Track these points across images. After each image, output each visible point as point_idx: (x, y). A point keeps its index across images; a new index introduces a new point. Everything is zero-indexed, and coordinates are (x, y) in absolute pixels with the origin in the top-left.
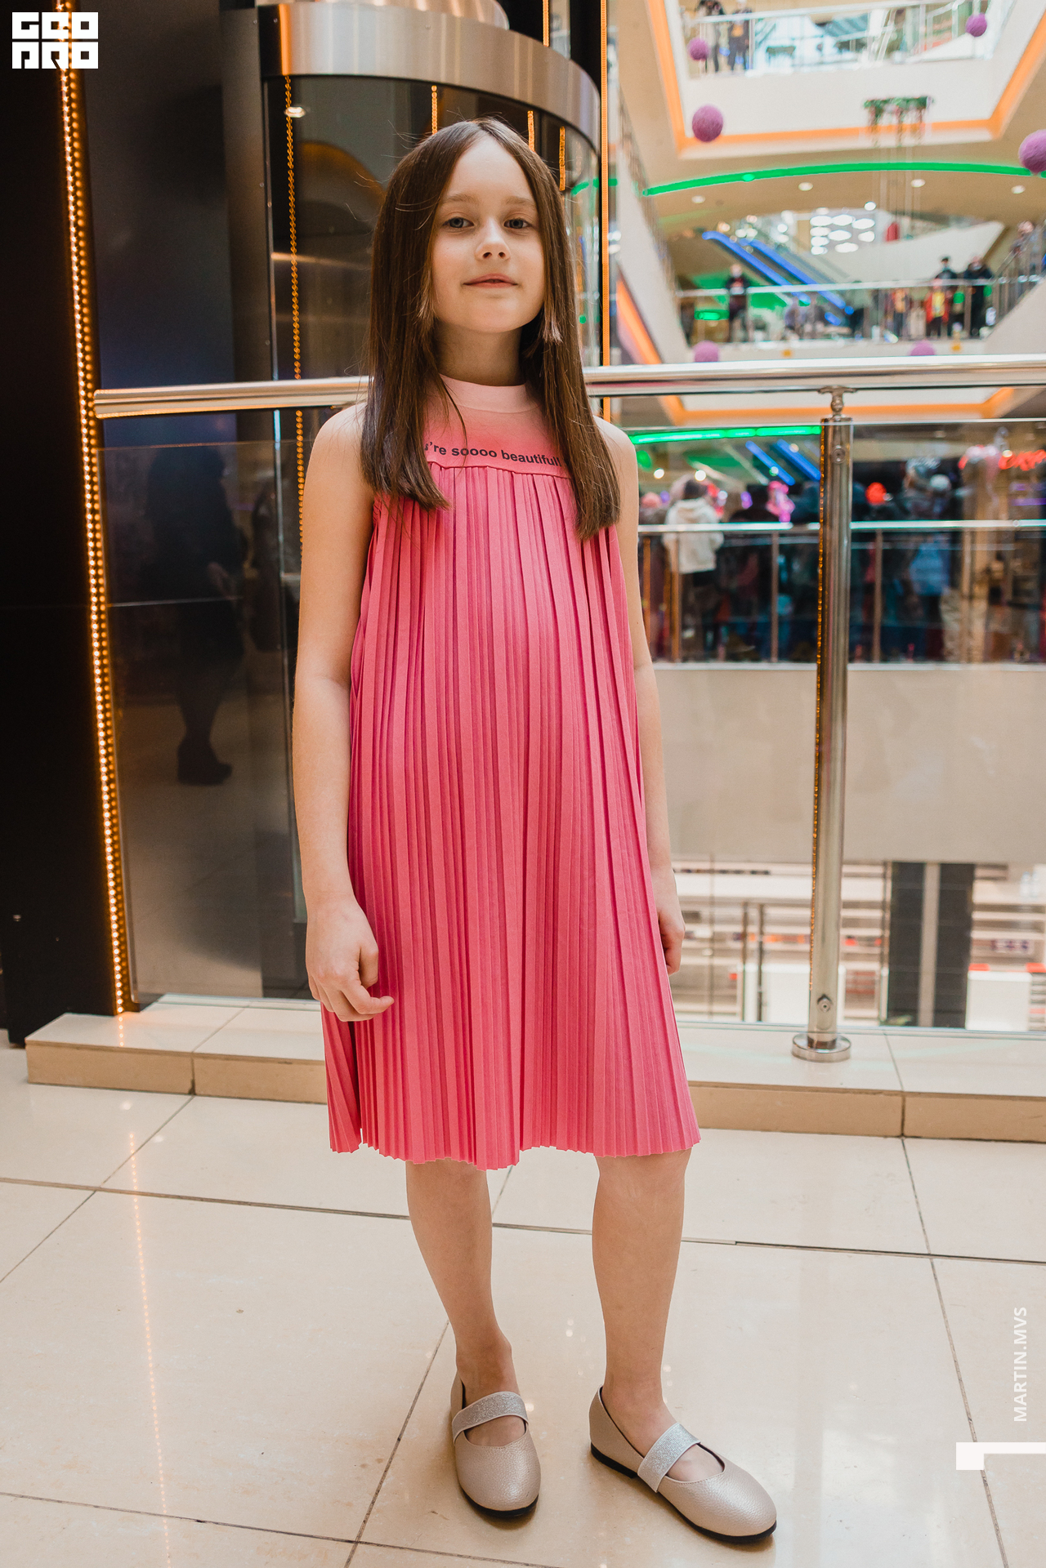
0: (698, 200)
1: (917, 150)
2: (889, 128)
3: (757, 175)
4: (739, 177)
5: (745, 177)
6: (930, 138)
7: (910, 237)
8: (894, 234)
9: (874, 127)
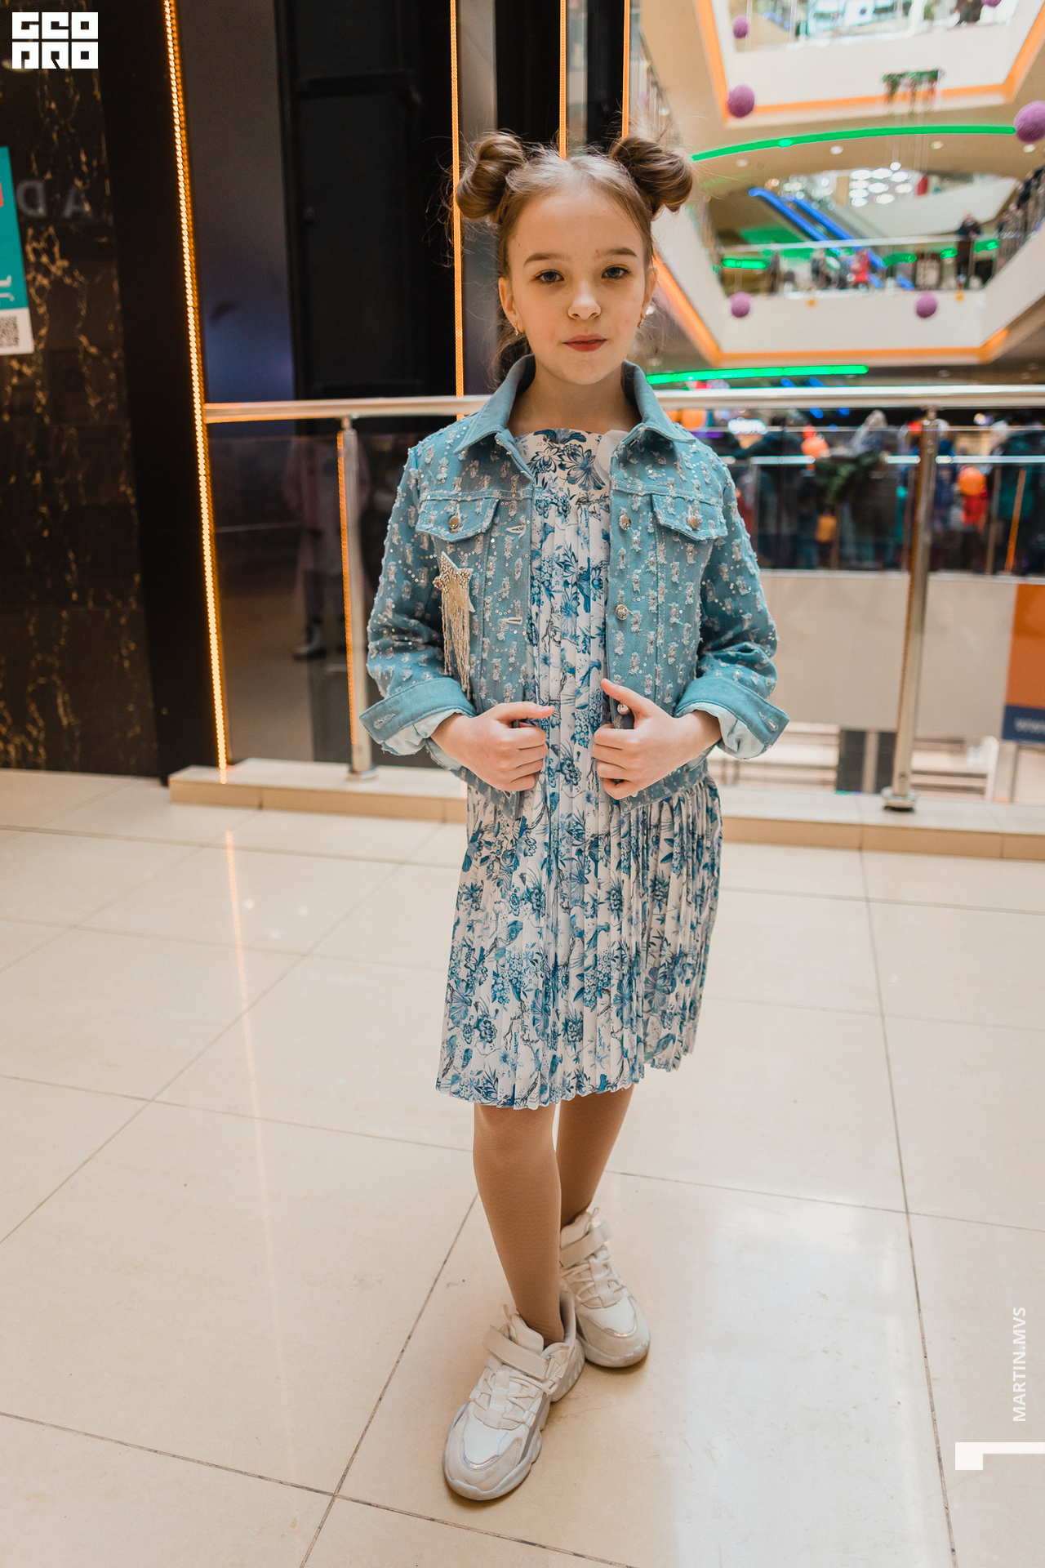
0: (742, 163)
1: (928, 115)
2: (904, 96)
3: (796, 140)
4: (776, 143)
5: (781, 143)
6: (939, 104)
7: (938, 190)
8: (923, 188)
9: (891, 96)
